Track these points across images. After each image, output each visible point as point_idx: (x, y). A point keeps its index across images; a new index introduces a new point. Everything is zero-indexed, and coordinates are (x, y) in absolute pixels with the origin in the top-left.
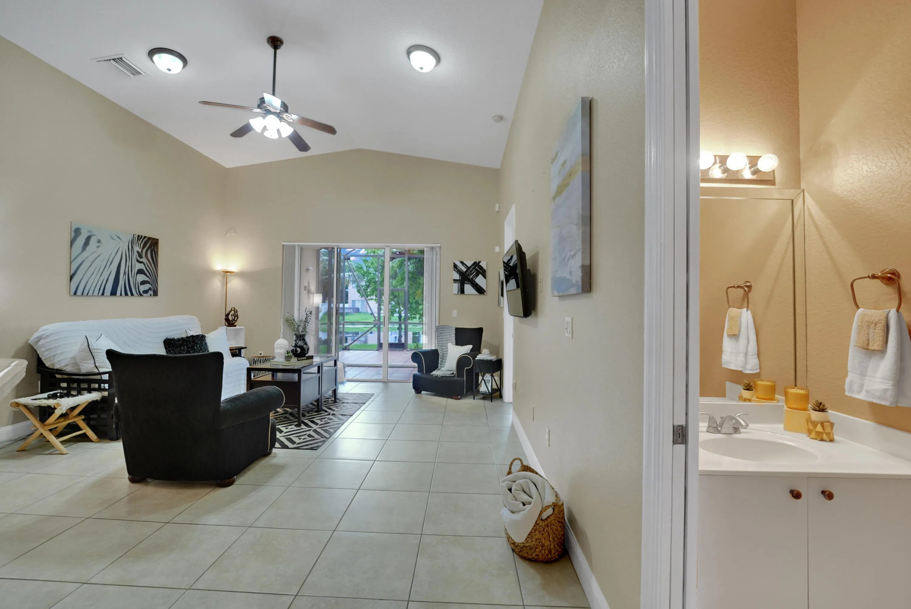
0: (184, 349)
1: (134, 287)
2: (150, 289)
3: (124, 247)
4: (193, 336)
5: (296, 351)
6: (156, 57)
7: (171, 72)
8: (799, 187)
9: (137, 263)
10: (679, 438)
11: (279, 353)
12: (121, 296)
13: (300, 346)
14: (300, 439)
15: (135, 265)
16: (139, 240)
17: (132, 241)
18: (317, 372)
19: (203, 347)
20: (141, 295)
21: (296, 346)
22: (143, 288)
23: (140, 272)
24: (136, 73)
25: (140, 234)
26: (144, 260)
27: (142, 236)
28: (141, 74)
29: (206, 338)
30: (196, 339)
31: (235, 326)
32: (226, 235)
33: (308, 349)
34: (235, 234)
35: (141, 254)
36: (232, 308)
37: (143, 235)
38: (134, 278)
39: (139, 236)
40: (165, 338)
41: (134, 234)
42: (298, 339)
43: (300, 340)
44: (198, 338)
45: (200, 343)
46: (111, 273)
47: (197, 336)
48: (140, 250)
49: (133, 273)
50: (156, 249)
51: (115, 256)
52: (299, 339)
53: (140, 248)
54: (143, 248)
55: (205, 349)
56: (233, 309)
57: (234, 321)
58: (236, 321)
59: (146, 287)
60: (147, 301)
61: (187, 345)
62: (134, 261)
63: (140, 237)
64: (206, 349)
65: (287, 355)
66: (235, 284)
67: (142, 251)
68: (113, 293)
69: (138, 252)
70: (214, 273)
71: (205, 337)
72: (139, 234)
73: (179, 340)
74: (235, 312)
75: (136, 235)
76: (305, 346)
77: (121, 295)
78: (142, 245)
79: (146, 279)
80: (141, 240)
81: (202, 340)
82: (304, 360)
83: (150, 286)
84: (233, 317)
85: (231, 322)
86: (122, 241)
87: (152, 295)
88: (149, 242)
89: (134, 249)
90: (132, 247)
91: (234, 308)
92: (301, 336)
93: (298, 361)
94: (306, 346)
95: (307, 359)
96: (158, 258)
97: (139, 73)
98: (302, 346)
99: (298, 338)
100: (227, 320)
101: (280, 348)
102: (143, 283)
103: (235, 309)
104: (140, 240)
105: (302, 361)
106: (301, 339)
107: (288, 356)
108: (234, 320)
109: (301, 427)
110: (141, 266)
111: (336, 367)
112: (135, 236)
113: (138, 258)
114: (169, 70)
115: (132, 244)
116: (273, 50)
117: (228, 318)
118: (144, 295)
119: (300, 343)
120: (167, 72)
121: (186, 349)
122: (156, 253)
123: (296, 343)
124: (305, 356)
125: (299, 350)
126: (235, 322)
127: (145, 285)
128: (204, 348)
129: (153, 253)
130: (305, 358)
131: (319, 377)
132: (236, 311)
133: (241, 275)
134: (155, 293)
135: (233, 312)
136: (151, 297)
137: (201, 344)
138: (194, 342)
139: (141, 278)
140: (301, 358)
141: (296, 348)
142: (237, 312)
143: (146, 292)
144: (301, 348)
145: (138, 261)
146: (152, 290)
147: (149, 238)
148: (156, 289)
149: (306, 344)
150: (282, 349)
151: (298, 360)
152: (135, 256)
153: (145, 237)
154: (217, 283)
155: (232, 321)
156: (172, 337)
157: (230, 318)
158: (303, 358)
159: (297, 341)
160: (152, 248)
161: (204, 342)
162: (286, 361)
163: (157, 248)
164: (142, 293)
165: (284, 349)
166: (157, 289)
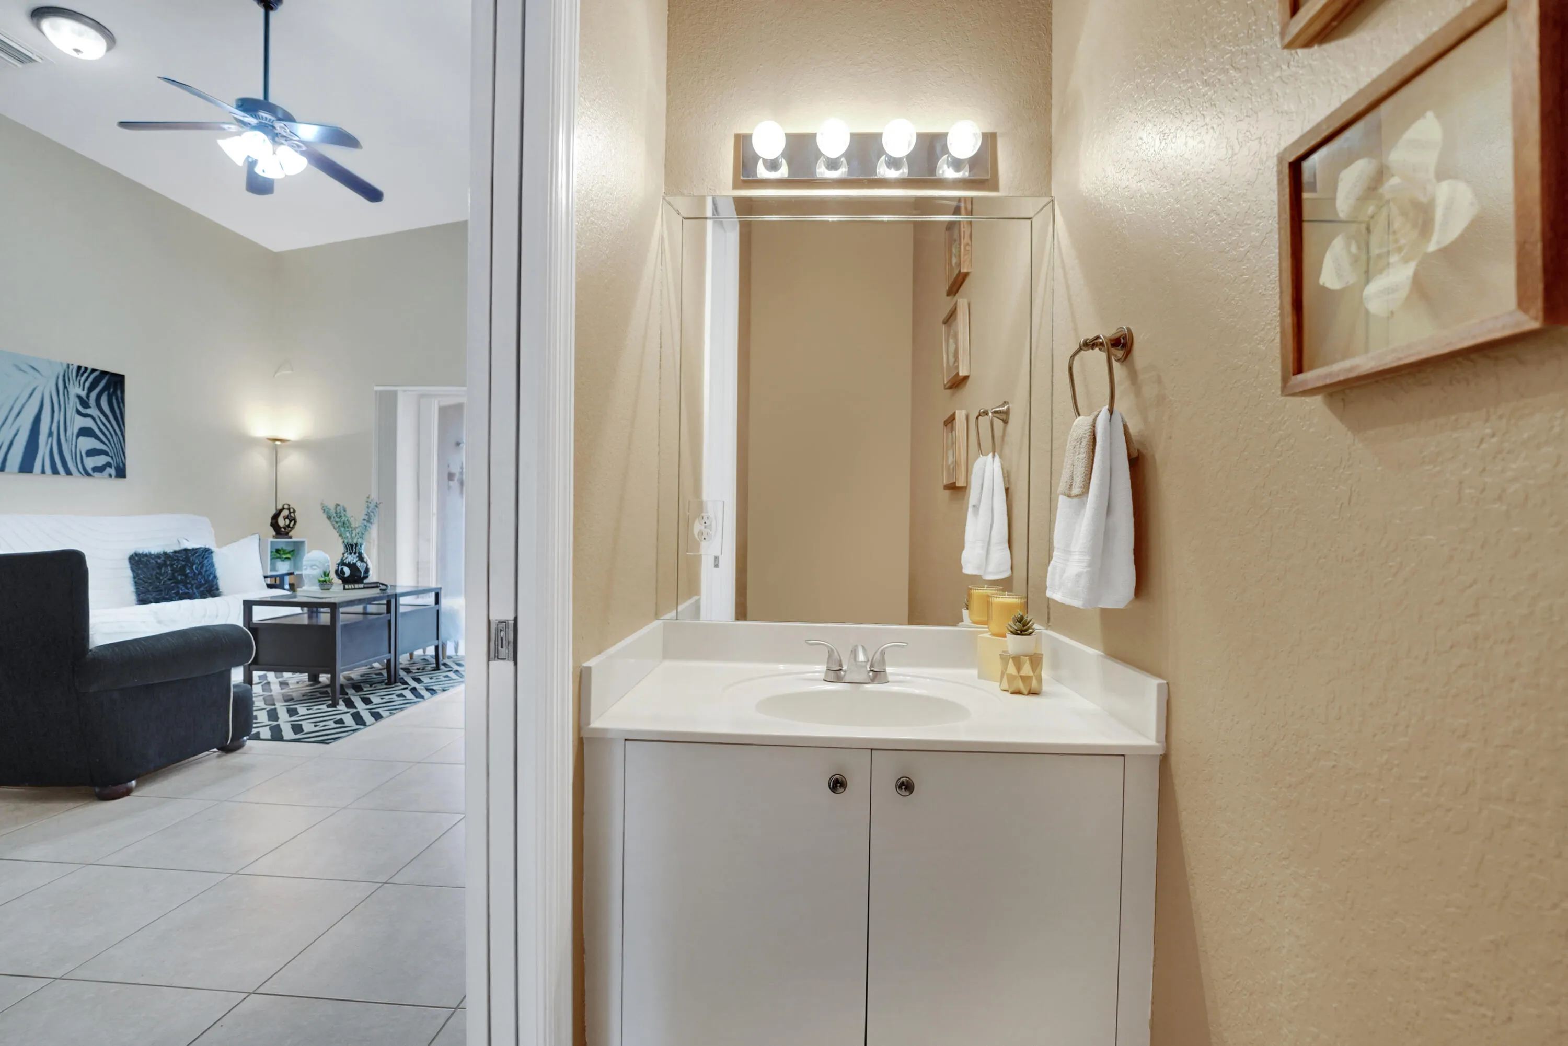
0: (167, 572)
1: (72, 458)
2: (109, 465)
3: (47, 387)
4: (186, 550)
5: (343, 572)
6: (47, 24)
7: (80, 56)
8: (1048, 193)
9: (78, 417)
10: (502, 647)
11: (309, 575)
12: (43, 475)
13: (349, 563)
14: (315, 726)
15: (73, 422)
16: (80, 374)
17: (64, 376)
18: (385, 611)
19: (205, 569)
20: (88, 475)
21: (343, 563)
22: (90, 462)
23: (85, 432)
24: (23, 58)
25: (83, 364)
26: (94, 411)
27: (86, 369)
28: (34, 60)
29: (214, 555)
30: (193, 555)
31: (291, 537)
32: (276, 373)
33: (367, 571)
34: (290, 372)
35: (87, 400)
36: (284, 505)
37: (90, 367)
38: (72, 444)
39: (79, 368)
40: (132, 552)
41: (68, 365)
42: (347, 552)
43: (351, 554)
44: (196, 553)
45: (198, 562)
46: (20, 433)
47: (193, 549)
48: (83, 394)
49: (69, 433)
50: (119, 393)
51: (27, 401)
52: (349, 552)
53: (83, 390)
54: (91, 389)
55: (208, 573)
56: (286, 507)
57: (289, 529)
58: (292, 528)
59: (101, 460)
60: (105, 484)
61: (172, 565)
62: (71, 412)
63: (83, 370)
64: (211, 573)
65: (322, 579)
66: (293, 462)
67: (88, 396)
68: (26, 467)
69: (79, 397)
70: (254, 442)
71: (212, 552)
72: (81, 365)
73: (158, 556)
74: (290, 513)
75: (72, 365)
76: (359, 564)
77: (43, 472)
78: (87, 385)
79: (99, 446)
80: (86, 375)
81: (203, 558)
82: (359, 589)
83: (109, 459)
84: (287, 521)
85: (283, 530)
86: (42, 375)
87: (113, 476)
88: (102, 380)
89: (69, 390)
90: (65, 387)
91: (289, 505)
92: (353, 546)
93: (345, 591)
94: (362, 564)
95: (364, 588)
96: (124, 411)
97: (31, 60)
98: (353, 563)
99: (347, 549)
100: (274, 524)
101: (312, 566)
102: (92, 453)
103: (291, 507)
104: (82, 375)
105: (354, 590)
106: (353, 550)
107: (323, 581)
108: (288, 526)
109: (337, 707)
110: (89, 423)
111: (437, 605)
112: (71, 367)
113: (80, 408)
114: (77, 51)
115: (64, 381)
116: (260, 11)
117: (277, 523)
118: (95, 474)
119: (352, 559)
120: (75, 54)
121: (170, 571)
122: (120, 401)
123: (344, 559)
124: (362, 582)
125: (347, 571)
126: (290, 531)
127: (97, 457)
128: (206, 571)
129: (114, 401)
130: (361, 586)
131: (390, 621)
132: (292, 510)
133: (302, 445)
134: (121, 473)
135: (285, 513)
136: (110, 479)
137: (200, 563)
138: (187, 559)
139: (87, 443)
140: (353, 586)
141: (342, 567)
142: (294, 511)
143: (99, 469)
144: (352, 566)
145: (79, 412)
146: (113, 468)
147: (104, 373)
148: (121, 465)
149: (361, 558)
150: (315, 569)
151: (344, 589)
152: (71, 404)
153: (94, 370)
154: (259, 461)
155: (285, 528)
156: (146, 551)
157: (281, 522)
158: (356, 586)
159: (346, 555)
160: (112, 390)
161: (208, 561)
162: (322, 590)
163: (123, 392)
164: (90, 471)
165: (318, 567)
166: (124, 465)
